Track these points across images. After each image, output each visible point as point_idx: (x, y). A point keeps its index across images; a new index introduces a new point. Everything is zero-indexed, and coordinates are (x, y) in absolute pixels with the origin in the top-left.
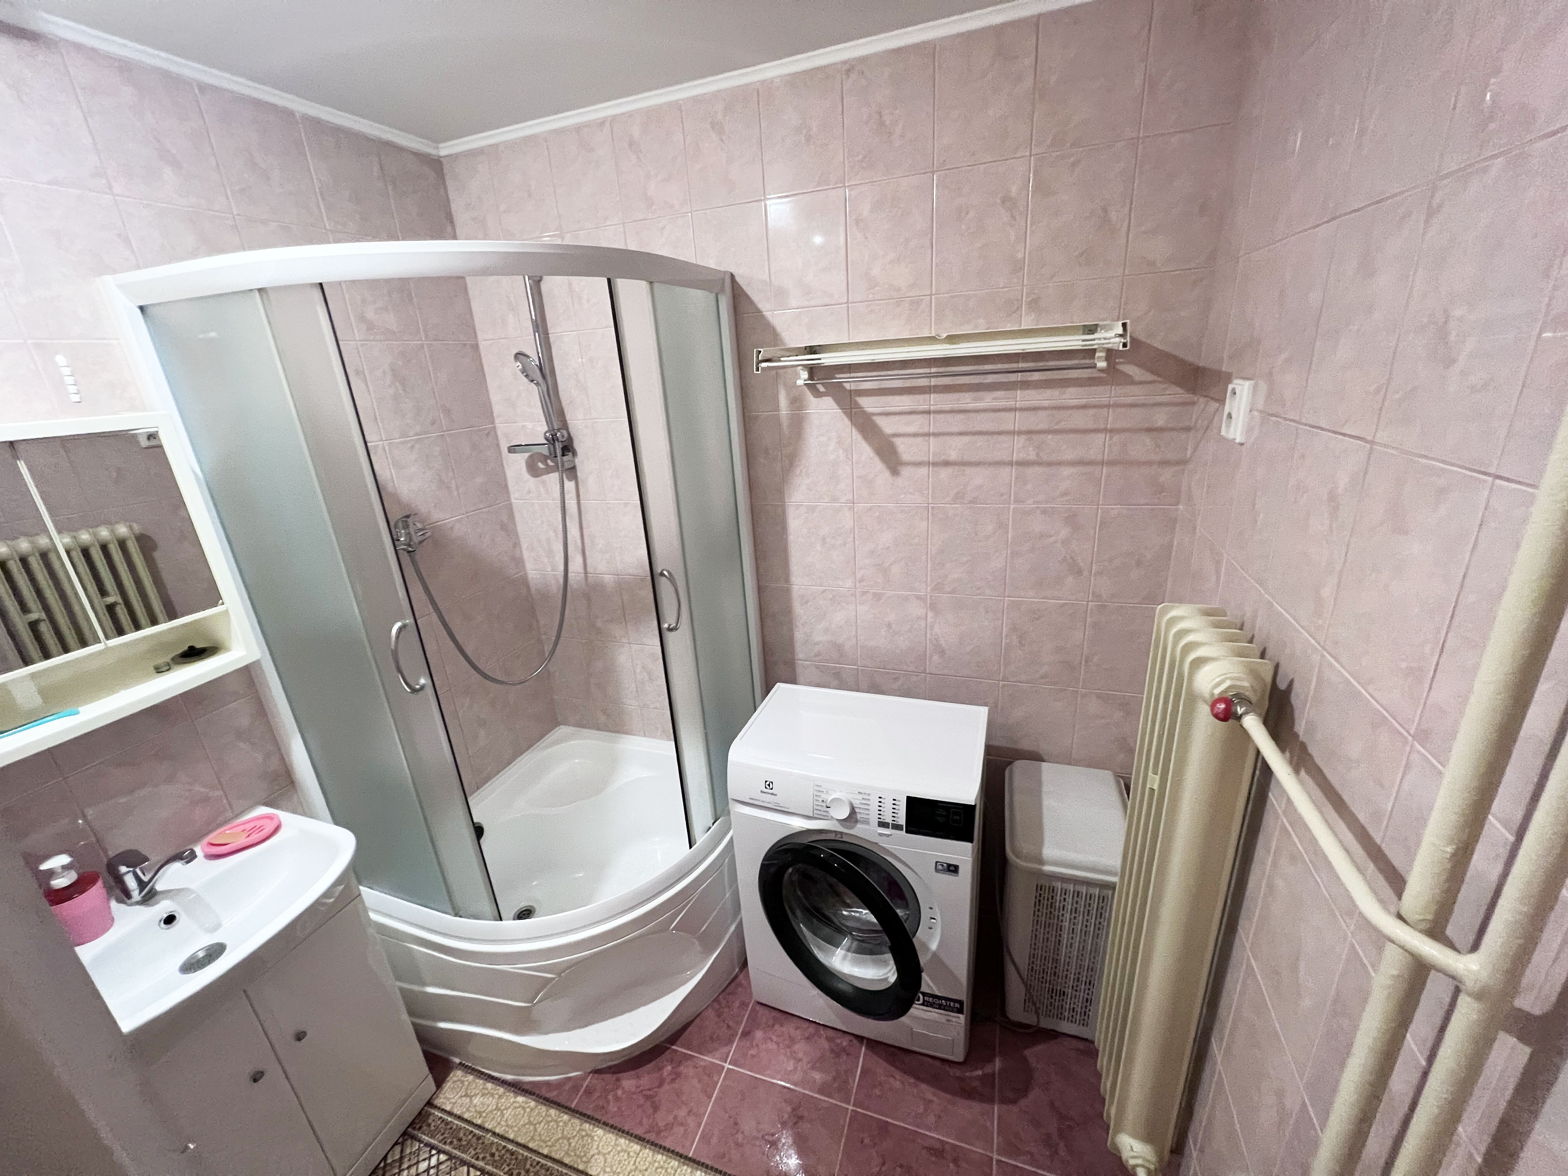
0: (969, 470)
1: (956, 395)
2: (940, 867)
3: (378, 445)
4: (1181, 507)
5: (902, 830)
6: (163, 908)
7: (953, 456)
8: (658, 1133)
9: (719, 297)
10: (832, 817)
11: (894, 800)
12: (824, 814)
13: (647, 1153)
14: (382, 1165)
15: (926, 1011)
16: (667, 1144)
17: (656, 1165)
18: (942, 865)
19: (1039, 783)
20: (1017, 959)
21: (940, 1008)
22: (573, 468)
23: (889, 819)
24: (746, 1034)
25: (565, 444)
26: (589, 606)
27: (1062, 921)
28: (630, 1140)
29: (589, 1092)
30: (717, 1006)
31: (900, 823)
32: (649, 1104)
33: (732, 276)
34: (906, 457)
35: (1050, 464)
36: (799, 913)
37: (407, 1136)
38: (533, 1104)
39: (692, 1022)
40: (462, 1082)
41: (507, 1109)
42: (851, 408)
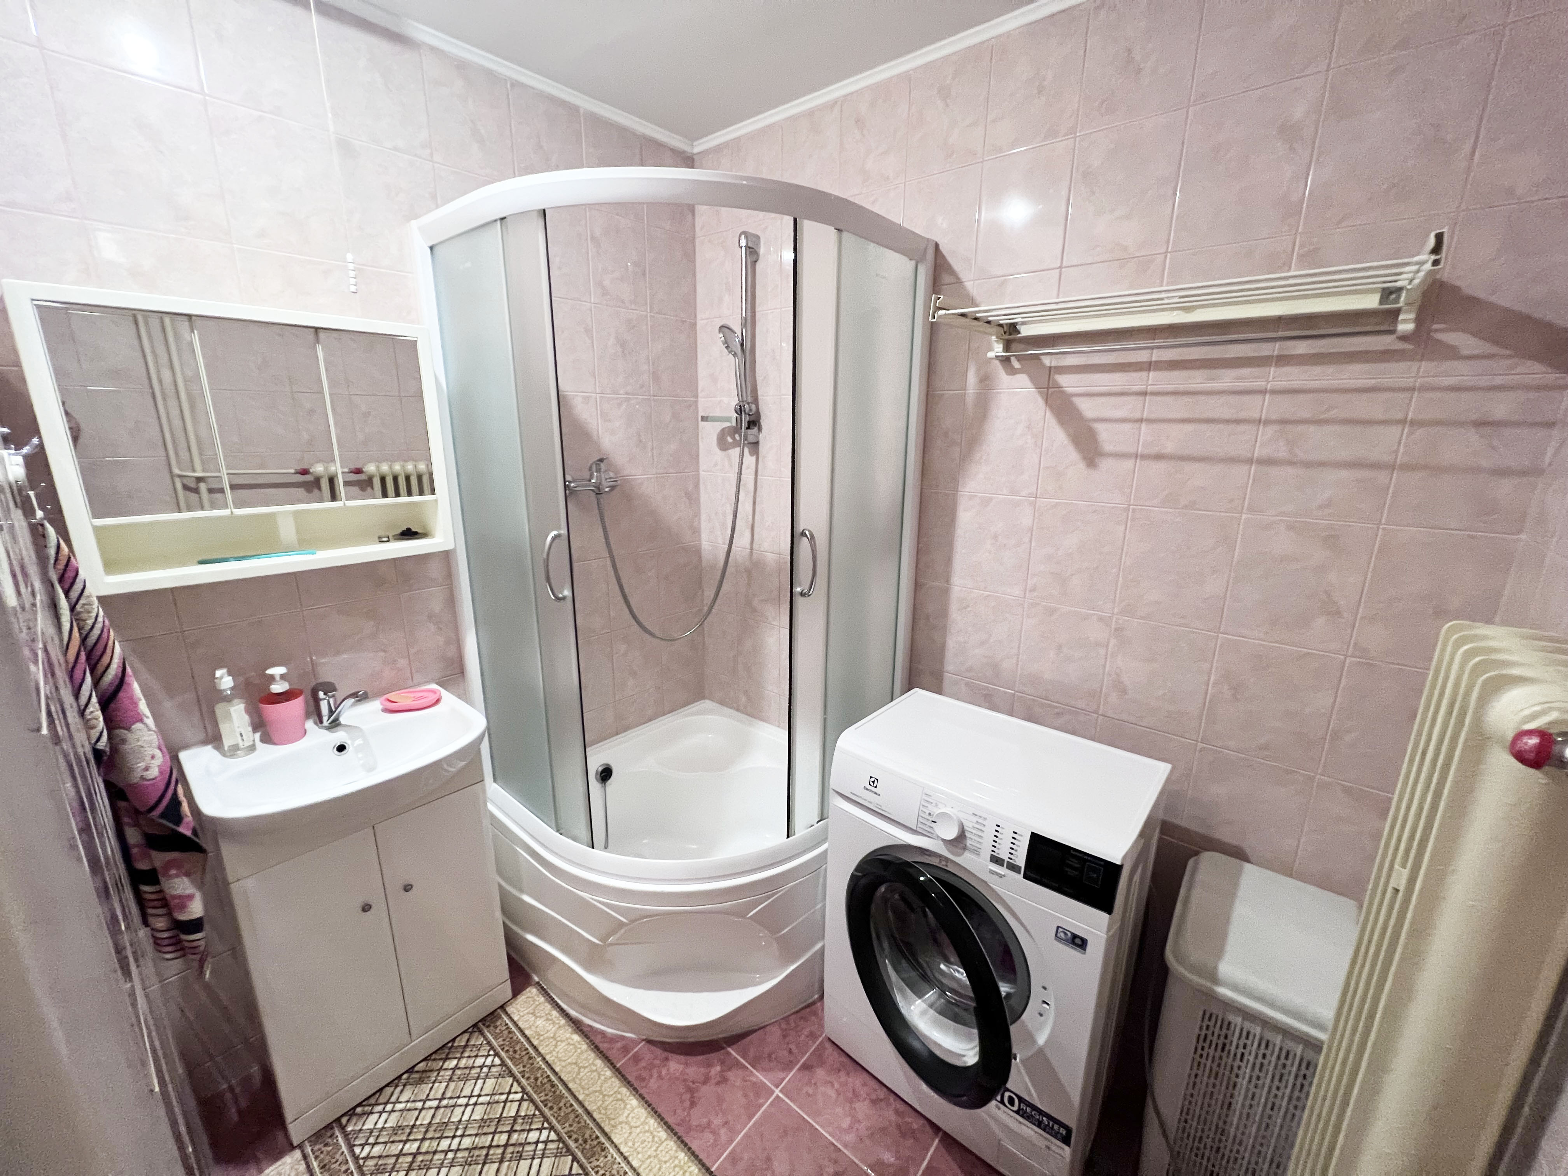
0: (1189, 467)
1: (1184, 374)
2: (1062, 935)
3: (591, 397)
4: (1523, 536)
5: (1019, 873)
6: (339, 736)
7: (1169, 448)
8: (689, 1130)
9: (919, 267)
10: (938, 837)
11: (1015, 833)
12: (929, 829)
13: (672, 1144)
14: (450, 1045)
15: (1020, 1123)
16: (694, 1146)
17: (677, 1162)
18: (1065, 934)
19: (1235, 885)
20: (1163, 1110)
21: (1039, 1126)
22: (757, 443)
23: (1004, 855)
24: (806, 1067)
25: (752, 418)
26: (749, 584)
27: (1237, 1076)
28: (659, 1124)
29: (636, 1059)
30: (784, 1026)
31: (1018, 864)
32: (688, 1096)
33: (937, 245)
34: (1108, 447)
35: (1308, 465)
36: (886, 945)
37: (475, 1029)
38: (584, 1047)
39: (755, 1031)
40: (534, 1001)
41: (562, 1041)
42: (1048, 388)
